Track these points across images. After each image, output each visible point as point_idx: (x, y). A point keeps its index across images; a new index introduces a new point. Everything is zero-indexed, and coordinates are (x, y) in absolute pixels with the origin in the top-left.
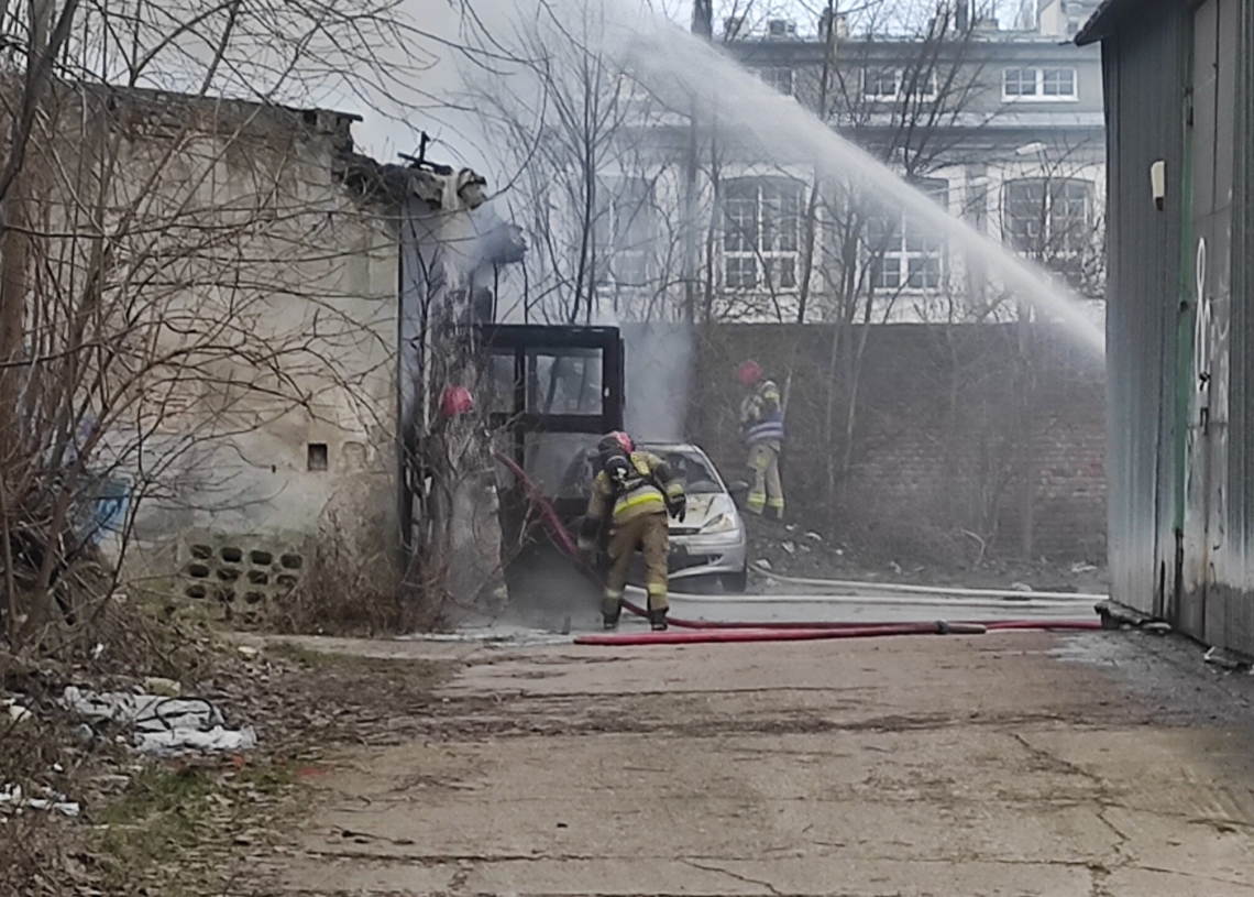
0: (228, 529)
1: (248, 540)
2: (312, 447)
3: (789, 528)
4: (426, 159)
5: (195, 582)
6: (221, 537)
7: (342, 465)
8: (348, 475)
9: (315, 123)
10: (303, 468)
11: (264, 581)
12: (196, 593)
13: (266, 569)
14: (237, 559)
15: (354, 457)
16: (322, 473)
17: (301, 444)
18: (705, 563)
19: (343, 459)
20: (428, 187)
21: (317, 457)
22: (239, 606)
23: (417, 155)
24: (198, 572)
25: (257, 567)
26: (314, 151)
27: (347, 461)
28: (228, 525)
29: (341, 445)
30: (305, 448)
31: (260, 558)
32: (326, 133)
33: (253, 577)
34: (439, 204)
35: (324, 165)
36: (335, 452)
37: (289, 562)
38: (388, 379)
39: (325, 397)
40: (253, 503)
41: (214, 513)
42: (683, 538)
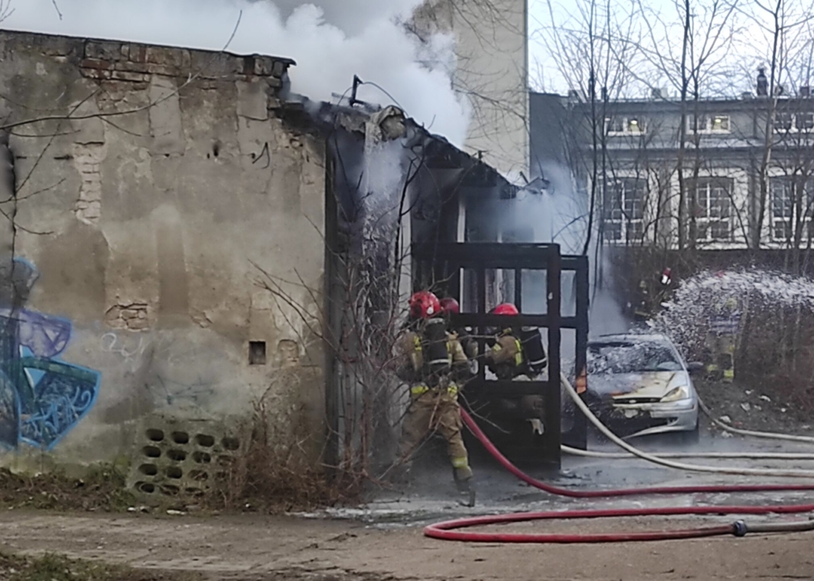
0: (181, 415)
1: (195, 424)
2: (252, 343)
3: (748, 392)
4: (357, 98)
5: (150, 460)
6: (173, 421)
7: (278, 359)
8: (283, 368)
9: (254, 67)
10: (245, 362)
11: (208, 459)
12: (150, 470)
13: (209, 450)
14: (185, 441)
15: (288, 351)
16: (261, 366)
17: (243, 341)
18: (665, 424)
19: (279, 355)
20: (354, 121)
21: (259, 353)
22: (184, 483)
23: (349, 94)
24: (154, 453)
25: (200, 448)
26: (253, 89)
27: (282, 356)
28: (181, 411)
29: (277, 342)
30: (247, 345)
31: (205, 440)
32: (263, 75)
33: (199, 457)
34: (364, 135)
35: (260, 102)
36: (271, 348)
37: (230, 443)
38: (316, 286)
39: (263, 301)
40: (203, 392)
41: (169, 400)
42: (648, 405)
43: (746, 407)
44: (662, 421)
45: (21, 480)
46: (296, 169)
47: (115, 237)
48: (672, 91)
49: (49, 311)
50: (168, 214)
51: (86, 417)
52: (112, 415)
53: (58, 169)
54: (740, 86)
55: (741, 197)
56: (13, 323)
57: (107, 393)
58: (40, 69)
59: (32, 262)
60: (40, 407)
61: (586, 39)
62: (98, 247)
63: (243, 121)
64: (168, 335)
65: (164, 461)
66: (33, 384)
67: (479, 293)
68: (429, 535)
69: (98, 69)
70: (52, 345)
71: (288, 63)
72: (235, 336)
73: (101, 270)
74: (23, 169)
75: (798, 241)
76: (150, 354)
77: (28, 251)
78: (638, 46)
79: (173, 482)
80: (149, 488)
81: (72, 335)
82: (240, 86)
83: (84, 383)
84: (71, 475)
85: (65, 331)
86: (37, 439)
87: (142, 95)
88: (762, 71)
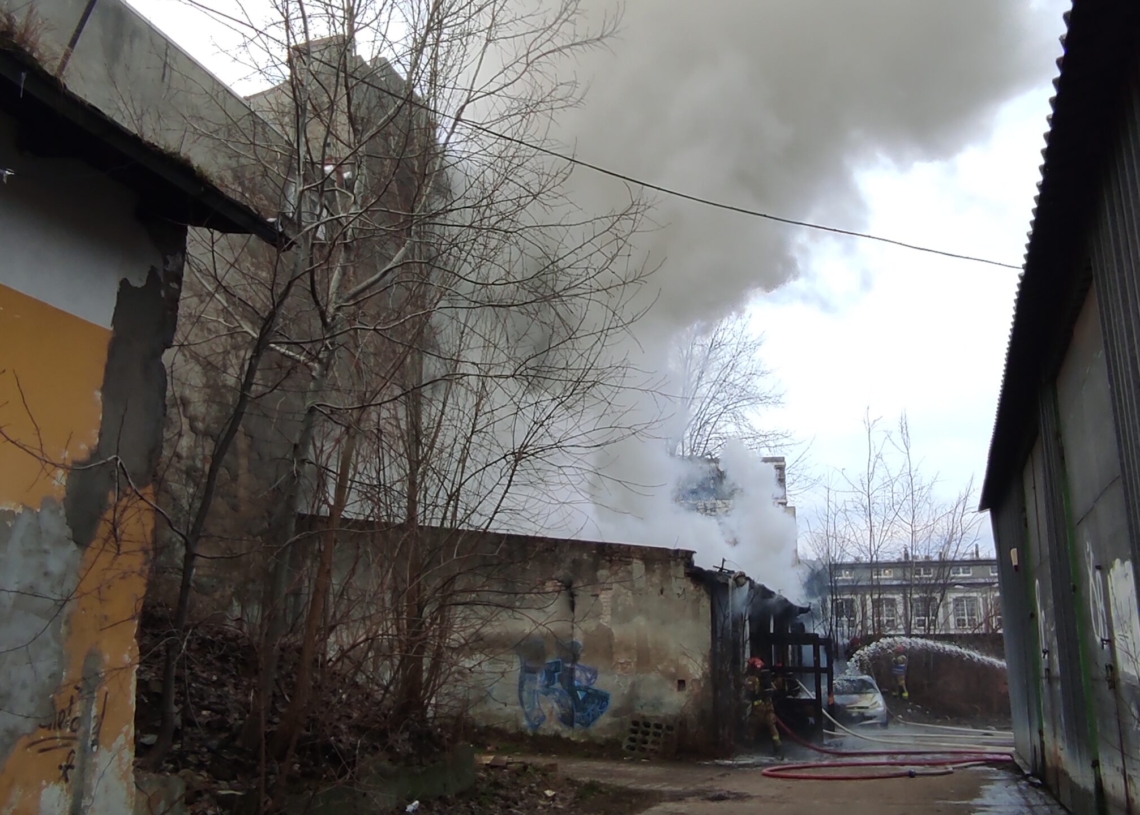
0: (646, 714)
1: (653, 719)
2: (679, 681)
4: (724, 568)
5: (633, 735)
6: (643, 717)
7: (691, 688)
8: (693, 692)
9: (678, 555)
10: (676, 689)
11: (659, 735)
12: (633, 740)
13: (660, 731)
14: (649, 727)
15: (695, 685)
16: (683, 691)
17: (675, 679)
18: (872, 719)
19: (691, 686)
20: (723, 578)
21: (682, 685)
22: (649, 746)
23: (720, 566)
24: (635, 732)
25: (656, 730)
26: (678, 565)
27: (693, 687)
28: (647, 712)
29: (690, 680)
30: (676, 682)
31: (658, 726)
32: (683, 558)
33: (655, 734)
34: (727, 585)
35: (681, 570)
36: (688, 683)
37: (669, 728)
38: (708, 654)
39: (684, 661)
40: (657, 703)
41: (642, 707)
42: (863, 710)
43: (909, 711)
44: (870, 718)
45: (575, 744)
46: (697, 601)
47: (617, 631)
48: (865, 559)
49: (588, 665)
50: (640, 621)
51: (604, 715)
52: (616, 713)
53: (592, 600)
54: (897, 556)
55: (900, 610)
56: (572, 671)
57: (614, 703)
58: (585, 556)
59: (581, 643)
60: (584, 710)
61: (825, 538)
62: (609, 635)
63: (673, 579)
64: (642, 676)
65: (639, 736)
66: (581, 698)
67: (783, 656)
68: (765, 775)
69: (610, 556)
70: (589, 680)
71: (693, 552)
72: (671, 677)
73: (611, 647)
74: (577, 600)
75: (929, 629)
76: (633, 685)
77: (579, 638)
78: (849, 540)
79: (644, 746)
80: (633, 749)
81: (599, 676)
82: (672, 563)
83: (602, 698)
84: (598, 741)
85: (595, 674)
86: (581, 724)
87: (629, 567)
88: (906, 550)
